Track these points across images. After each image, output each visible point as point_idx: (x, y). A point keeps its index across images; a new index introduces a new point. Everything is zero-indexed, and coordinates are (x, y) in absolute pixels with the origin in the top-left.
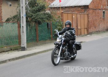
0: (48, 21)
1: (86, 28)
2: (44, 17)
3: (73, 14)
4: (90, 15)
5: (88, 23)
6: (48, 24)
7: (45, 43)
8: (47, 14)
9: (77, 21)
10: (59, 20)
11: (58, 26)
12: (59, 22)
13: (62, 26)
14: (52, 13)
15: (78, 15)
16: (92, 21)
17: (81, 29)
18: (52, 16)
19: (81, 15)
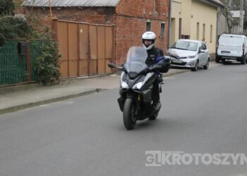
0: (20, 38)
1: (110, 59)
2: (11, 27)
3: (80, 25)
4: (117, 29)
5: (113, 48)
6: (19, 45)
7: (13, 91)
8: (19, 22)
9: (89, 41)
10: (46, 38)
11: (44, 51)
12: (47, 43)
13: (54, 51)
14: (29, 19)
15: (90, 27)
16: (123, 43)
17: (97, 60)
18: (31, 27)
19: (99, 28)
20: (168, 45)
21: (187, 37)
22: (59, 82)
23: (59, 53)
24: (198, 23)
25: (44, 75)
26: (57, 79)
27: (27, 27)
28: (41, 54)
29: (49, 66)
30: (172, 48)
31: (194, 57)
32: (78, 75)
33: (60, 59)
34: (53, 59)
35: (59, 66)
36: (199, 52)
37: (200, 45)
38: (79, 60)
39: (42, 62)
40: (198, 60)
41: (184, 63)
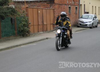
0: (11, 16)
1: (52, 24)
2: (8, 11)
3: (38, 9)
4: (56, 10)
5: (54, 19)
6: (11, 19)
7: (9, 40)
8: (11, 9)
9: (43, 17)
10: (23, 15)
11: (23, 21)
12: (24, 17)
13: (27, 21)
14: (16, 7)
17: (47, 25)
18: (16, 11)
19: (47, 10)
20: (79, 17)
21: (88, 13)
22: (30, 35)
23: (30, 22)
24: (93, 6)
25: (23, 32)
26: (29, 34)
27: (15, 11)
28: (21, 22)
29: (25, 28)
30: (81, 18)
31: (91, 22)
32: (38, 32)
33: (30, 25)
34: (27, 25)
35: (29, 28)
36: (93, 20)
37: (94, 16)
38: (38, 25)
39: (22, 26)
40: (93, 23)
41: (87, 25)
